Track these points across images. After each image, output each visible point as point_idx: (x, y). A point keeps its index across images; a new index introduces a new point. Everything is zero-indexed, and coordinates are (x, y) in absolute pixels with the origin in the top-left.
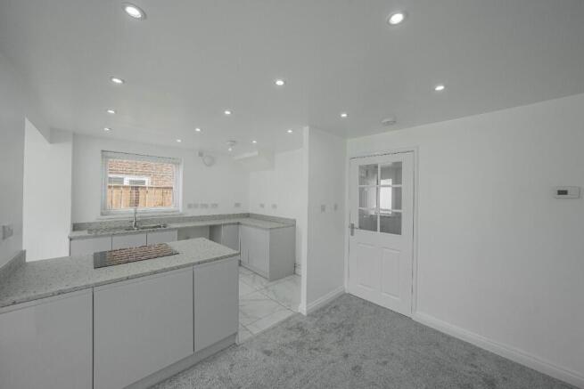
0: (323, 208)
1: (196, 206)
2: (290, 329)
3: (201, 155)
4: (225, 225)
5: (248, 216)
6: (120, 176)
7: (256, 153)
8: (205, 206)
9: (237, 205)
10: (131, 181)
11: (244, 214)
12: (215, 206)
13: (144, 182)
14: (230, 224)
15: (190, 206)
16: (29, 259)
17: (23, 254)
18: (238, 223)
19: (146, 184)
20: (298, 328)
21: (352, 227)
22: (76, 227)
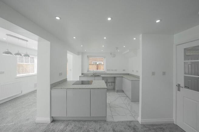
0: (153, 74)
1: (110, 70)
2: (130, 126)
3: (111, 54)
4: (117, 77)
5: (128, 74)
6: (96, 62)
7: (128, 51)
8: (112, 70)
9: (124, 70)
10: (99, 63)
11: (127, 74)
12: (116, 70)
13: (101, 63)
14: (120, 77)
15: (108, 70)
16: (68, 80)
17: (66, 79)
18: (122, 77)
19: (102, 64)
20: (133, 128)
21: (179, 86)
22: (82, 74)
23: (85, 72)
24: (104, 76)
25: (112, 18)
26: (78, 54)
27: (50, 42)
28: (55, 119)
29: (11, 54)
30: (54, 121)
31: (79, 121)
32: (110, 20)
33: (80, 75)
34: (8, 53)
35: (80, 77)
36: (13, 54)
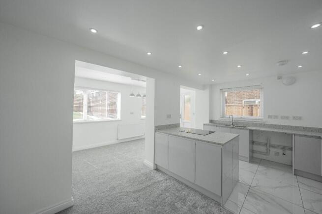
3: (280, 78)
15: (270, 117)
17: (179, 124)
22: (211, 121)
23: (217, 118)
24: (254, 128)
25: (203, 26)
26: (204, 87)
27: (154, 79)
28: (159, 168)
29: (134, 95)
30: (157, 169)
31: (181, 183)
32: (202, 29)
33: (207, 122)
34: (132, 95)
35: (204, 125)
36: (136, 95)
